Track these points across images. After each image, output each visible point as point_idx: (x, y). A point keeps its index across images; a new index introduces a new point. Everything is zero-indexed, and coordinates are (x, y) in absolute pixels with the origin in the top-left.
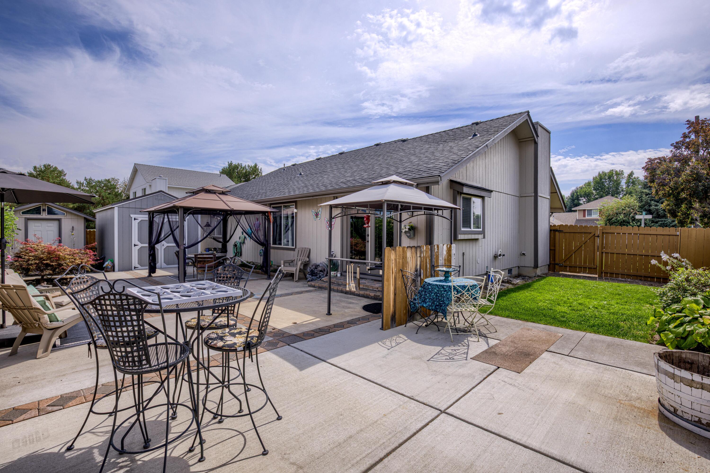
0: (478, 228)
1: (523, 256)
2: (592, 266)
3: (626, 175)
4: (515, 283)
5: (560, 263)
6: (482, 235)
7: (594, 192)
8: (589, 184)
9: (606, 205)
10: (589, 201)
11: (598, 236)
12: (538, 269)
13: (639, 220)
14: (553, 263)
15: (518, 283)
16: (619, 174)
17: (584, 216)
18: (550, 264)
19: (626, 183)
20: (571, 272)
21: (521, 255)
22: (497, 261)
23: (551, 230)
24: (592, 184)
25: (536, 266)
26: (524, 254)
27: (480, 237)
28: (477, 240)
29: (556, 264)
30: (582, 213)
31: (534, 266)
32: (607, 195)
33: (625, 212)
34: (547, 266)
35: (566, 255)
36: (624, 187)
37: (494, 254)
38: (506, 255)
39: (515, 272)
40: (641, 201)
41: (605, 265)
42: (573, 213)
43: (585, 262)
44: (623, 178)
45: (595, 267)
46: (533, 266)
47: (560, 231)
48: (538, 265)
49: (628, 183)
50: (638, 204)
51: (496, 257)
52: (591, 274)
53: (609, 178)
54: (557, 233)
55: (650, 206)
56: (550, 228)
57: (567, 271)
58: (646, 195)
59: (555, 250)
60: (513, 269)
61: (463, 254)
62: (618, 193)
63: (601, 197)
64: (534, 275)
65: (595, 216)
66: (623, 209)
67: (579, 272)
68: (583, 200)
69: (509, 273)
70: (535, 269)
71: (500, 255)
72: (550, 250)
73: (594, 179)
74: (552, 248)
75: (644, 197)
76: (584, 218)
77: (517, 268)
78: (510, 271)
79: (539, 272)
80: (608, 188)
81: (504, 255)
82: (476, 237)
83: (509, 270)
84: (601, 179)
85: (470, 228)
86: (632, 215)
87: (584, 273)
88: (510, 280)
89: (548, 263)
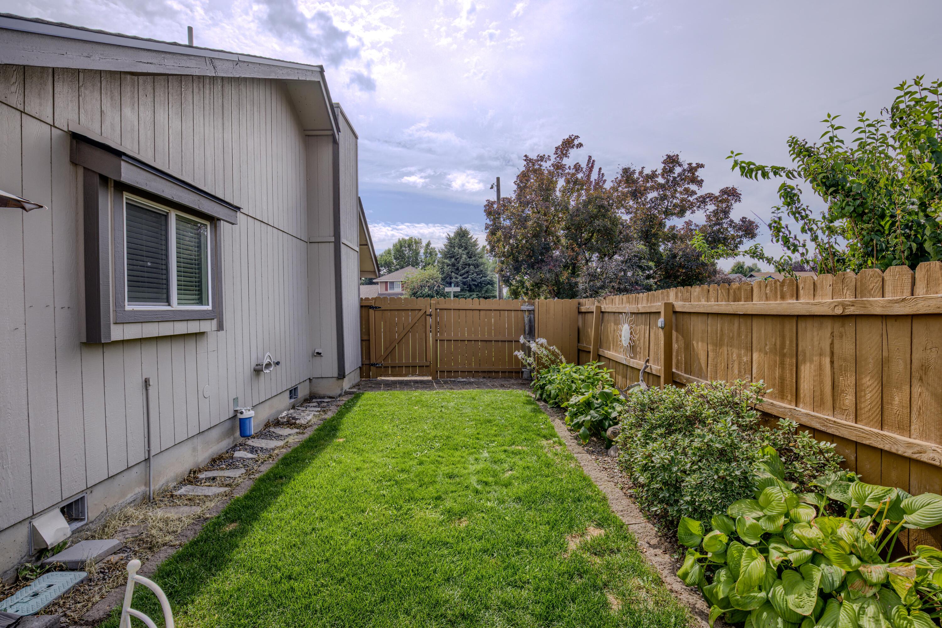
0: (200, 301)
1: (318, 358)
2: (424, 363)
3: (424, 244)
4: (303, 421)
5: (378, 362)
6: (215, 322)
7: (394, 261)
8: (389, 252)
9: (410, 276)
10: (390, 271)
11: (430, 315)
12: (346, 380)
13: (448, 293)
14: (367, 362)
15: (310, 421)
16: (418, 242)
17: (386, 290)
18: (363, 365)
19: (424, 253)
20: (394, 376)
21: (313, 356)
22: (262, 377)
23: (362, 307)
24: (393, 252)
25: (341, 375)
26: (319, 354)
27: (207, 326)
28: (199, 335)
29: (372, 365)
30: (384, 285)
31: (339, 374)
32: (407, 266)
33: (429, 284)
34: (358, 371)
35: (386, 349)
36: (423, 257)
37: (253, 365)
38: (283, 363)
39: (302, 393)
40: (443, 273)
41: (441, 360)
42: (374, 286)
43: (414, 358)
44: (421, 248)
45: (428, 364)
46: (336, 375)
47: (376, 307)
48: (344, 373)
49: (426, 253)
50: (440, 276)
51: (258, 371)
52: (423, 375)
53: (409, 246)
54: (371, 311)
55: (451, 278)
56: (360, 303)
57: (388, 375)
58: (448, 266)
59: (369, 340)
60: (299, 386)
61: (147, 382)
62: (418, 264)
63: (402, 267)
64: (339, 392)
65: (398, 290)
66: (427, 282)
67: (405, 375)
68: (384, 270)
69: (291, 398)
70: (340, 381)
71: (268, 365)
72: (362, 340)
73: (394, 246)
74: (365, 338)
75: (446, 269)
76: (386, 292)
77: (308, 381)
78: (293, 392)
79: (346, 384)
80: (408, 258)
81: (278, 363)
82: (193, 327)
83: (291, 391)
84: (401, 247)
85: (169, 304)
86: (436, 288)
87: (413, 375)
88: (294, 418)
89: (360, 365)
